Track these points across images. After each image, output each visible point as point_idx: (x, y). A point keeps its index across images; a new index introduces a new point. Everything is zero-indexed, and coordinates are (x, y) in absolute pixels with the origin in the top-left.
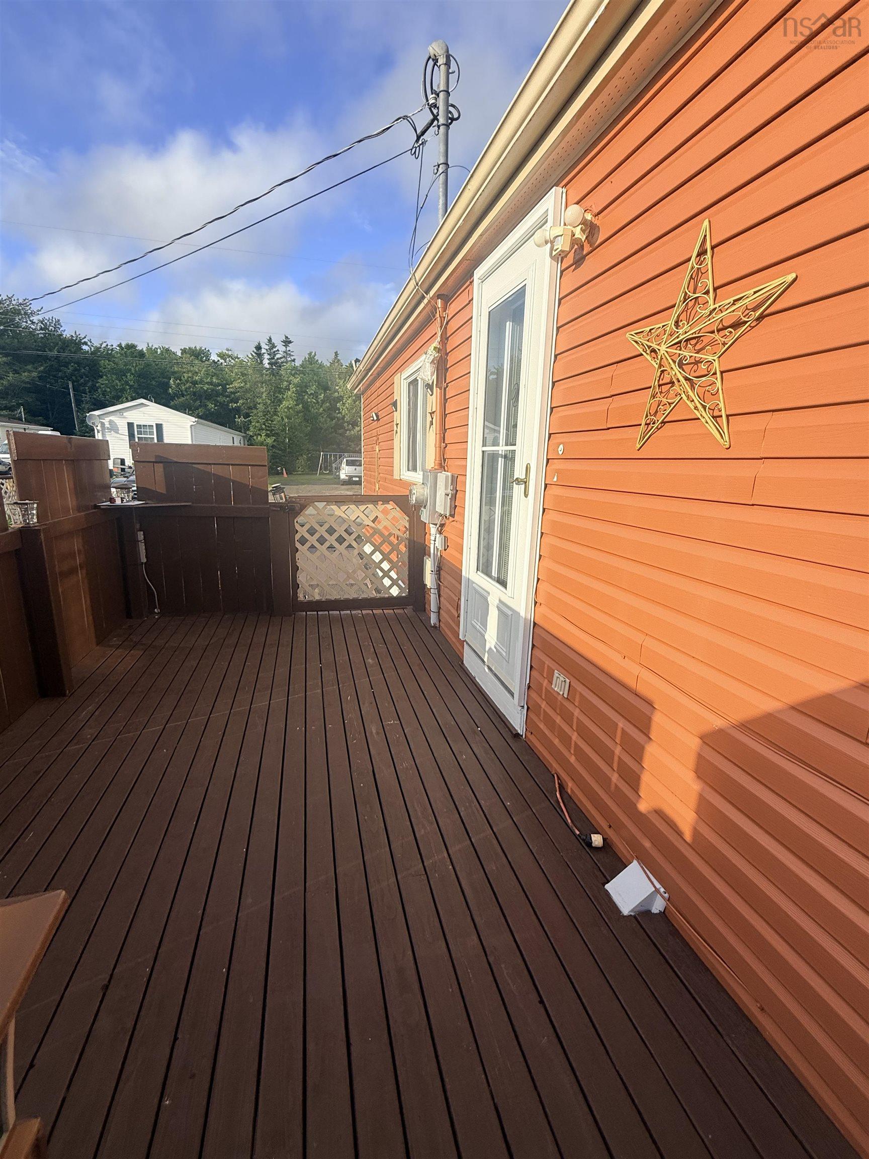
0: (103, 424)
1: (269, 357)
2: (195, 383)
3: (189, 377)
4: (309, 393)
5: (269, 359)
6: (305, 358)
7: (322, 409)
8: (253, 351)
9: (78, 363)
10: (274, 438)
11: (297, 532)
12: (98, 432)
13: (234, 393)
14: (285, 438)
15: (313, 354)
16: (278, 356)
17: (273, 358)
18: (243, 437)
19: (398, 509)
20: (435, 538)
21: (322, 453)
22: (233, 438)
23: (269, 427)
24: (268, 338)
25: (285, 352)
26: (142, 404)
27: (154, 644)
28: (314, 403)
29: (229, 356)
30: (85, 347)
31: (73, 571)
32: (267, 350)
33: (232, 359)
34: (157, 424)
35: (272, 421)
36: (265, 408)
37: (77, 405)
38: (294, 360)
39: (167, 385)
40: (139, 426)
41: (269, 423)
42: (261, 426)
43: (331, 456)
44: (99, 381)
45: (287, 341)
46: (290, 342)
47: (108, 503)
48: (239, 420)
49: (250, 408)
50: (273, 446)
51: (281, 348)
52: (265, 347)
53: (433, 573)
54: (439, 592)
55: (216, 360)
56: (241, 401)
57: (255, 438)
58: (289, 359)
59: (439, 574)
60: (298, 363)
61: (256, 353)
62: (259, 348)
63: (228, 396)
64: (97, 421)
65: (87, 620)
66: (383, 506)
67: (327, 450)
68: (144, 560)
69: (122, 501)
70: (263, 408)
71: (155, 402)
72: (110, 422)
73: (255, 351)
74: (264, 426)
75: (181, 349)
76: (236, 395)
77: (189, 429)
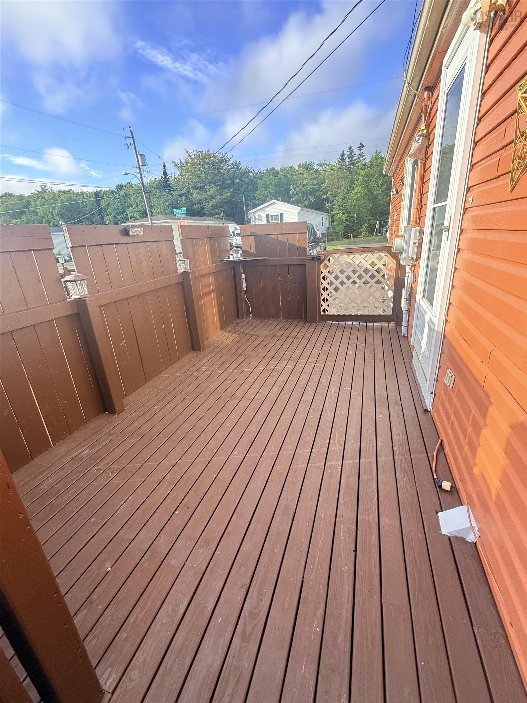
0: (255, 217)
1: (349, 160)
2: (304, 186)
3: (301, 182)
4: (373, 180)
5: (348, 162)
6: (373, 156)
7: (381, 190)
8: (339, 158)
9: (247, 184)
10: (347, 214)
11: (322, 272)
12: (253, 222)
13: (325, 188)
14: (354, 213)
15: (379, 151)
16: (355, 158)
17: (351, 160)
18: (329, 216)
19: (389, 256)
20: (409, 275)
21: (378, 221)
22: (322, 217)
23: (344, 207)
24: (349, 147)
25: (359, 154)
26: (274, 203)
27: (244, 332)
28: (376, 187)
29: (326, 164)
30: (251, 174)
31: (209, 293)
32: (348, 155)
33: (327, 165)
34: (280, 214)
35: (347, 203)
36: (343, 195)
37: (246, 208)
38: (364, 159)
39: (289, 190)
40: (272, 216)
41: (345, 205)
42: (340, 208)
43: (384, 222)
44: (257, 193)
45: (361, 147)
46: (363, 146)
47: (228, 259)
48: (328, 205)
49: (334, 197)
50: (346, 220)
51: (357, 152)
52: (346, 153)
53: (406, 299)
54: (409, 312)
55: (317, 169)
56: (329, 193)
57: (336, 215)
58: (362, 159)
59: (410, 300)
60: (367, 160)
61: (341, 159)
62: (343, 155)
63: (322, 191)
64: (252, 216)
65: (216, 318)
66: (378, 254)
67: (382, 219)
68: (245, 289)
69: (233, 258)
70: (342, 195)
71: (282, 201)
72: (259, 215)
73: (340, 158)
74: (341, 208)
75: (298, 166)
76: (327, 189)
77: (297, 214)
